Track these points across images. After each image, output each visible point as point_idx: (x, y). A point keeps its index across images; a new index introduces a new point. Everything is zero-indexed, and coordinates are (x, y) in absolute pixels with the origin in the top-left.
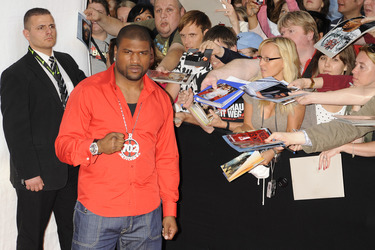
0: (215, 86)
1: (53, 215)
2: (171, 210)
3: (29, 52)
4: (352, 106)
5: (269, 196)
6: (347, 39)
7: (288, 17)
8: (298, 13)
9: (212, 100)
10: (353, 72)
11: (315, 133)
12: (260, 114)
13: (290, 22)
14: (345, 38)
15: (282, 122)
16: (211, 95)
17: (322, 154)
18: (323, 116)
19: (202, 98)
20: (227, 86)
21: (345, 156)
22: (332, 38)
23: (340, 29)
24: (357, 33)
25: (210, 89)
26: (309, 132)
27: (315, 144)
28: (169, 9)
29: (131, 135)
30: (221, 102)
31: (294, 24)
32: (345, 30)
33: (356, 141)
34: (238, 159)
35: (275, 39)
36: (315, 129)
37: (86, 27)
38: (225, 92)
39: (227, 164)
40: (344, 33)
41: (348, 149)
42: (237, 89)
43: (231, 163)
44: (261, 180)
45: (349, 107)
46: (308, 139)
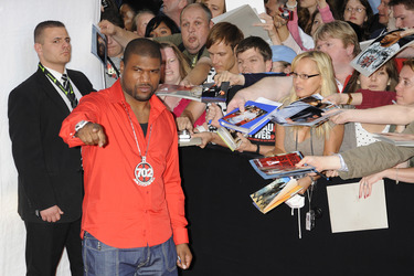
0: (242, 109)
1: (65, 250)
2: (182, 237)
3: (39, 69)
4: (396, 125)
5: (308, 228)
6: (385, 54)
7: (325, 28)
8: (337, 25)
9: (238, 125)
10: (397, 89)
11: (352, 158)
12: (293, 138)
13: (327, 34)
14: (383, 54)
15: (318, 145)
16: (237, 119)
17: (363, 181)
18: (364, 138)
19: (228, 122)
20: (255, 108)
21: (388, 183)
22: (369, 54)
23: (377, 43)
24: (396, 47)
25: (237, 112)
26: (345, 157)
27: (352, 169)
28: (197, 23)
29: (144, 158)
30: (248, 127)
31: (332, 37)
32: (383, 45)
33: (399, 166)
34: (270, 187)
35: (311, 54)
36: (352, 153)
37: (101, 41)
38: (253, 115)
39: (257, 193)
40: (381, 49)
41: (391, 174)
42: (266, 112)
43: (261, 191)
44: (296, 210)
45: (393, 127)
46: (343, 164)
